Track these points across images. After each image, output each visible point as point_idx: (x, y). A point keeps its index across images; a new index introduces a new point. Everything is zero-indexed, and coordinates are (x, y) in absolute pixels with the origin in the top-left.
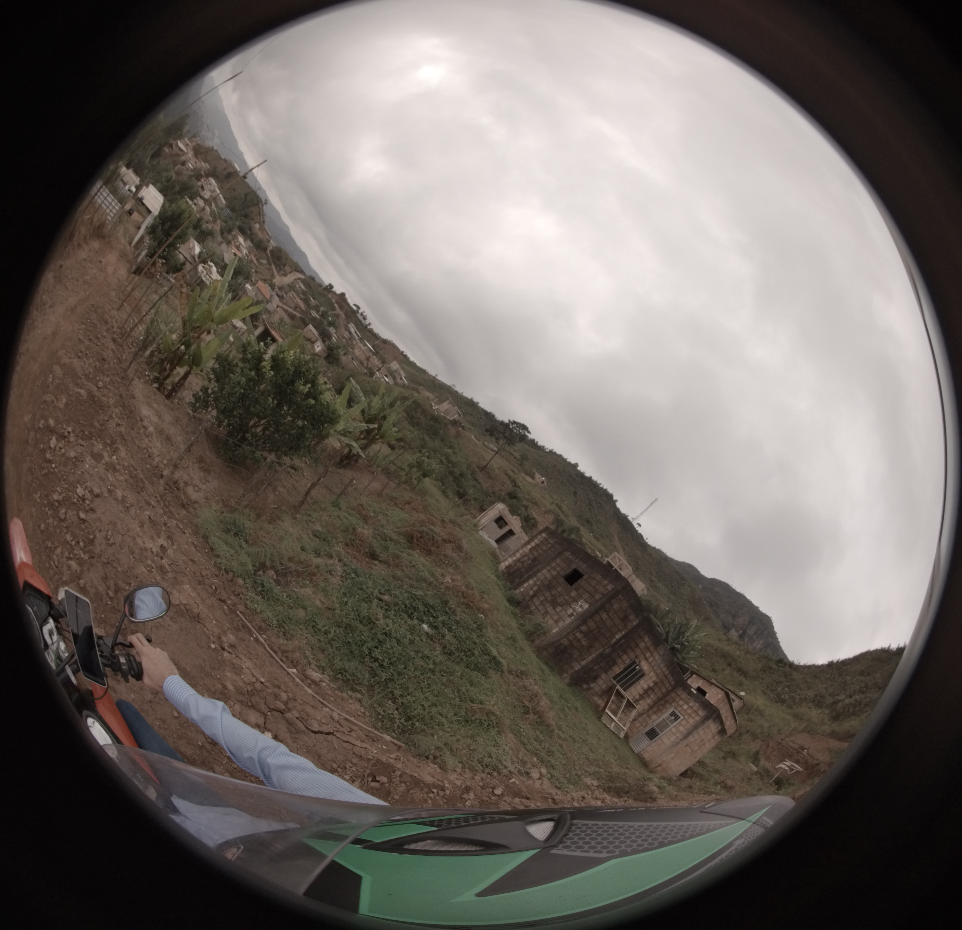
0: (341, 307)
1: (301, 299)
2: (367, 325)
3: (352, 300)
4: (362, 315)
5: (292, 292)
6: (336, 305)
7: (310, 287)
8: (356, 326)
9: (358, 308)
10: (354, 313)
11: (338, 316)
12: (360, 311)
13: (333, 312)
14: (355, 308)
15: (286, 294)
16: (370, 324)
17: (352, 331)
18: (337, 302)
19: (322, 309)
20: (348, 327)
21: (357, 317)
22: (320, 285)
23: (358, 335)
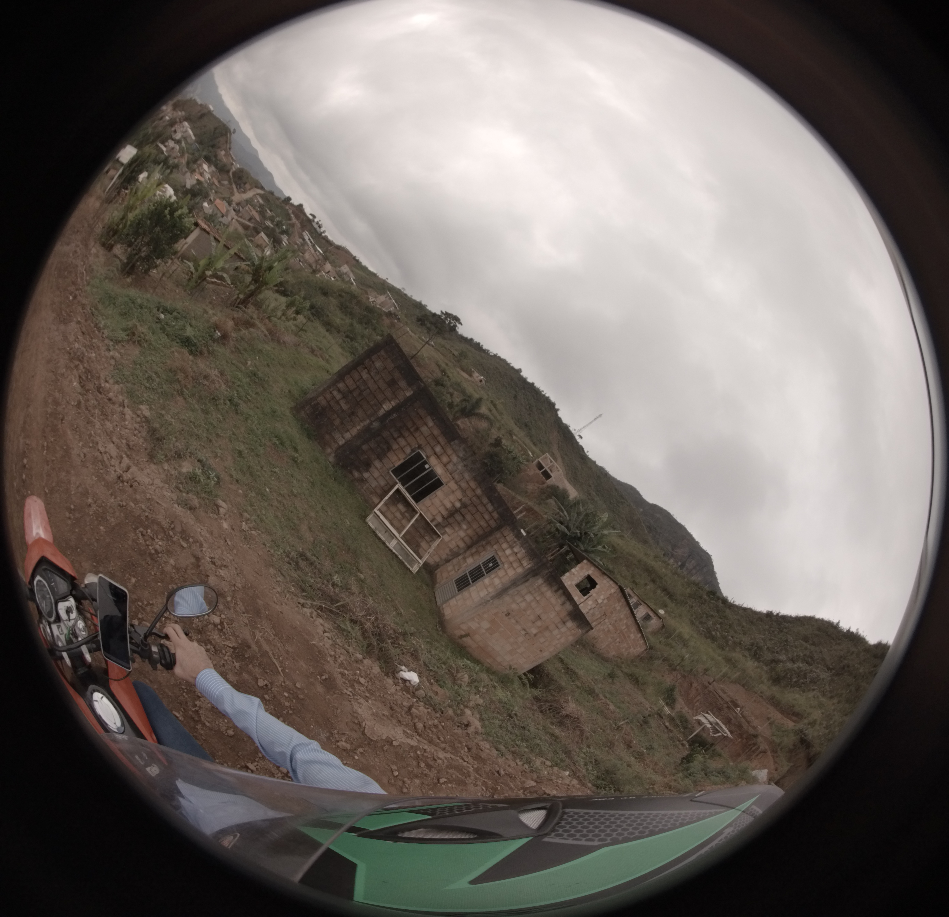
0: (297, 217)
1: (257, 212)
2: (321, 233)
3: (308, 210)
4: (317, 223)
5: (249, 206)
6: (292, 216)
7: (269, 201)
8: (311, 233)
9: (314, 217)
10: (310, 221)
11: (293, 225)
12: (316, 220)
13: (289, 222)
14: (311, 217)
15: (243, 208)
16: (324, 232)
17: (306, 238)
18: (293, 213)
19: (278, 219)
20: (302, 234)
21: (312, 226)
22: (278, 199)
23: (311, 242)
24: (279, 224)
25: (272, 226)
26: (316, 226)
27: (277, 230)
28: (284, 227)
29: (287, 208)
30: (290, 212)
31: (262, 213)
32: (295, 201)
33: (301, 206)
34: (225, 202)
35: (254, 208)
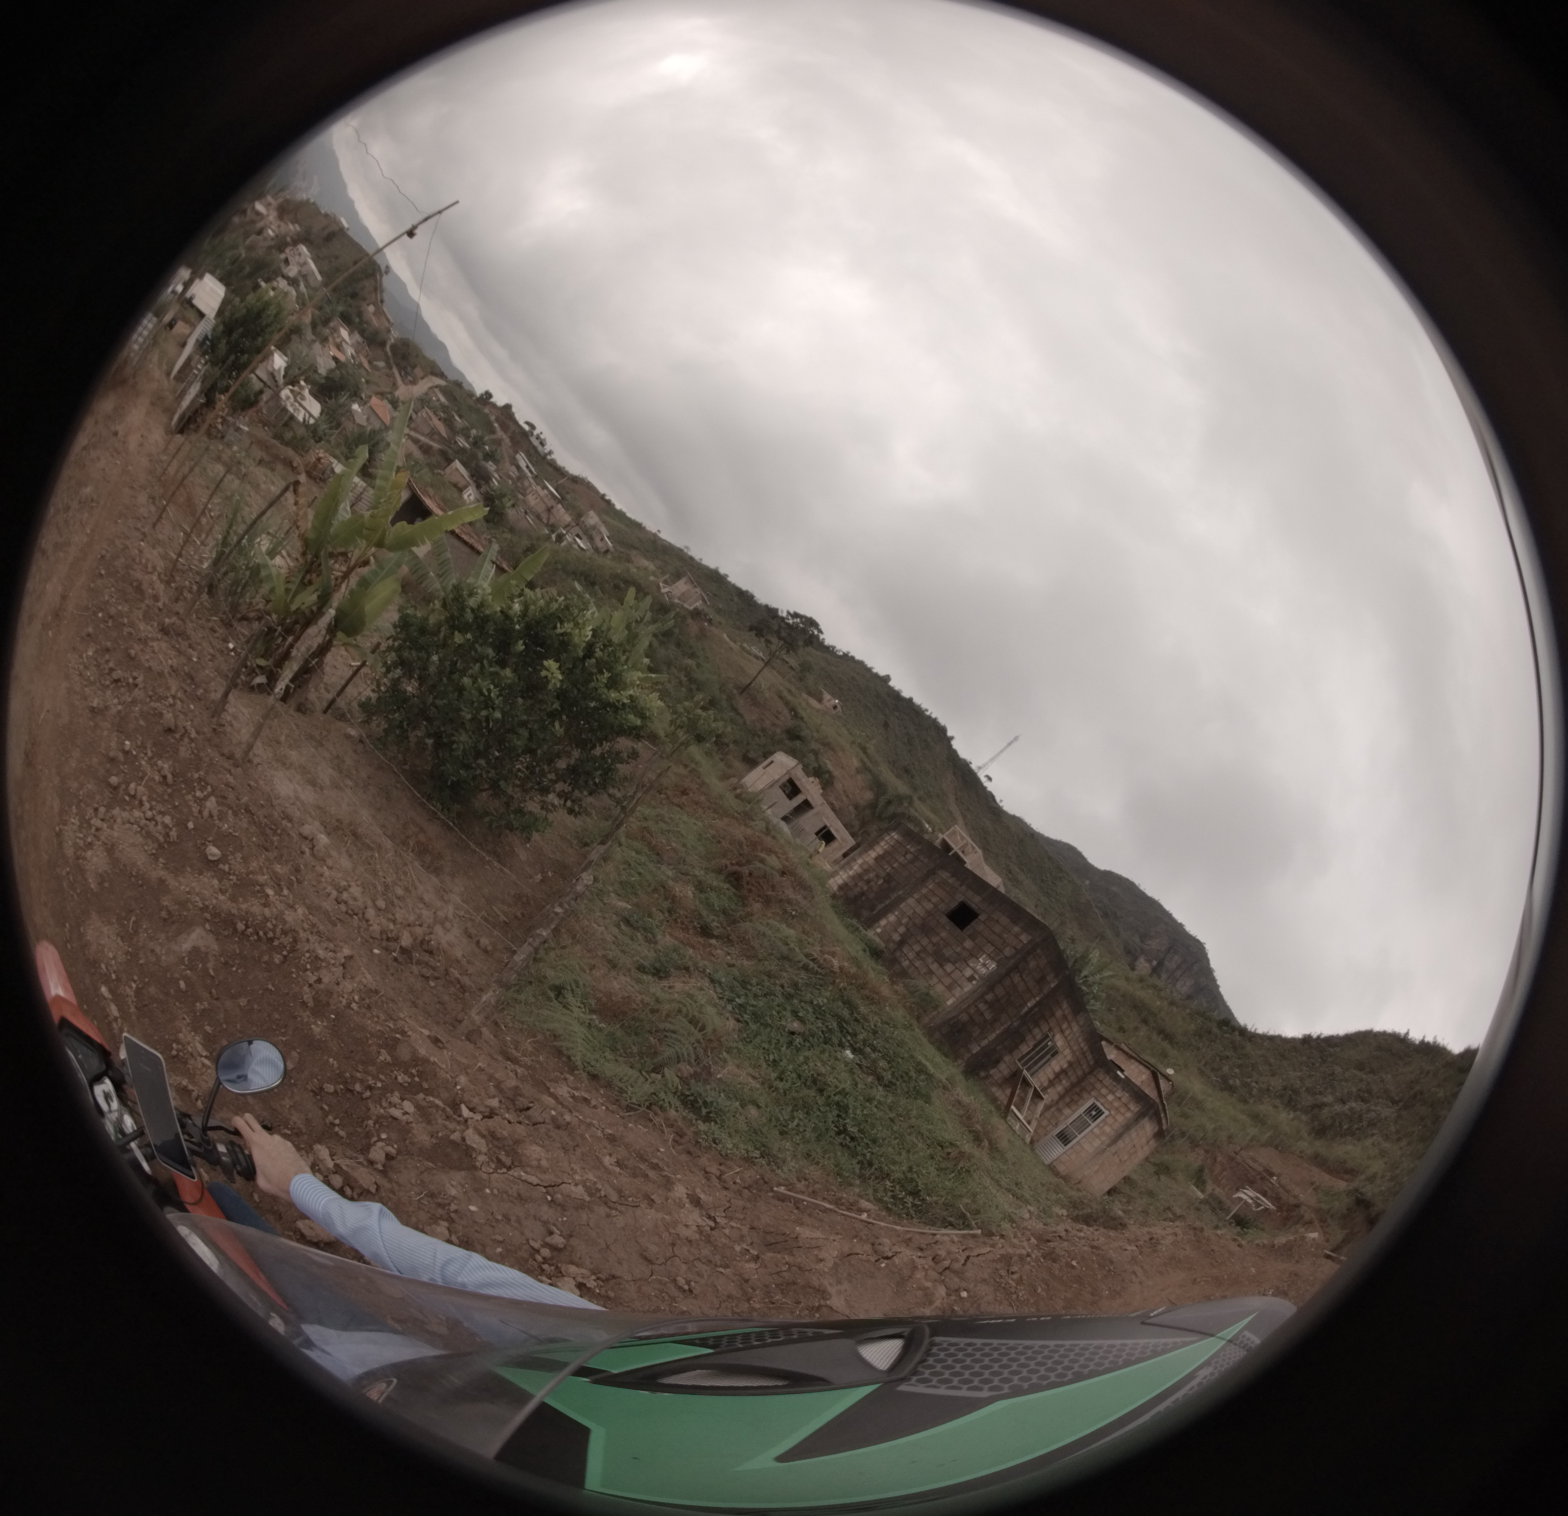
0: (504, 427)
2: (546, 455)
3: (522, 415)
4: (538, 437)
6: (496, 425)
7: (455, 399)
8: (529, 456)
9: (533, 427)
10: (526, 435)
11: (499, 442)
12: (535, 433)
13: (492, 437)
14: (527, 428)
15: (416, 413)
16: (550, 453)
17: (523, 464)
18: (497, 420)
19: (474, 432)
20: (514, 458)
21: (530, 442)
22: (471, 394)
23: (531, 472)
24: (478, 442)
25: (468, 446)
26: (536, 443)
27: (478, 454)
28: (487, 447)
29: (486, 411)
30: (493, 418)
31: (448, 422)
32: (500, 400)
33: (508, 407)
34: (386, 402)
35: (435, 413)
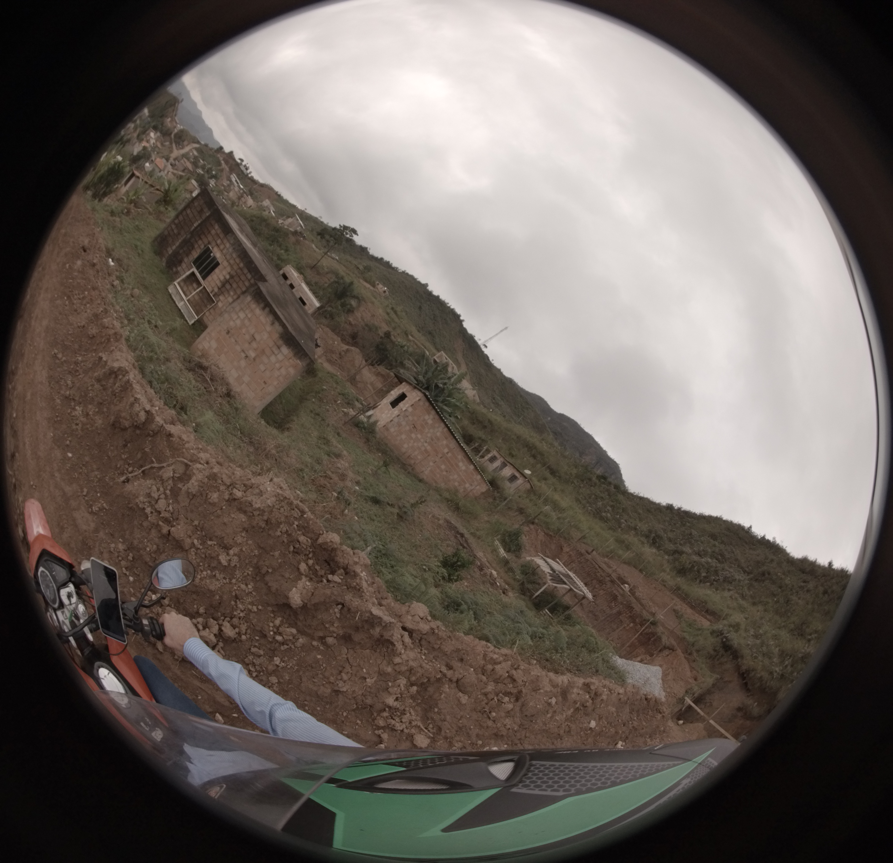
0: (227, 162)
1: (190, 163)
2: (248, 174)
4: (245, 166)
5: (185, 159)
8: (238, 175)
9: (242, 160)
10: (238, 165)
11: (222, 170)
12: (244, 163)
14: (239, 161)
15: (179, 162)
16: (250, 173)
17: (233, 180)
18: (224, 160)
19: (209, 166)
20: (230, 177)
21: (240, 168)
22: (211, 149)
23: (237, 183)
24: (209, 171)
25: (202, 172)
26: (243, 168)
27: (206, 176)
28: (214, 172)
29: (219, 156)
30: (221, 159)
31: (195, 163)
32: (227, 150)
33: (231, 153)
34: (164, 159)
35: (188, 160)
